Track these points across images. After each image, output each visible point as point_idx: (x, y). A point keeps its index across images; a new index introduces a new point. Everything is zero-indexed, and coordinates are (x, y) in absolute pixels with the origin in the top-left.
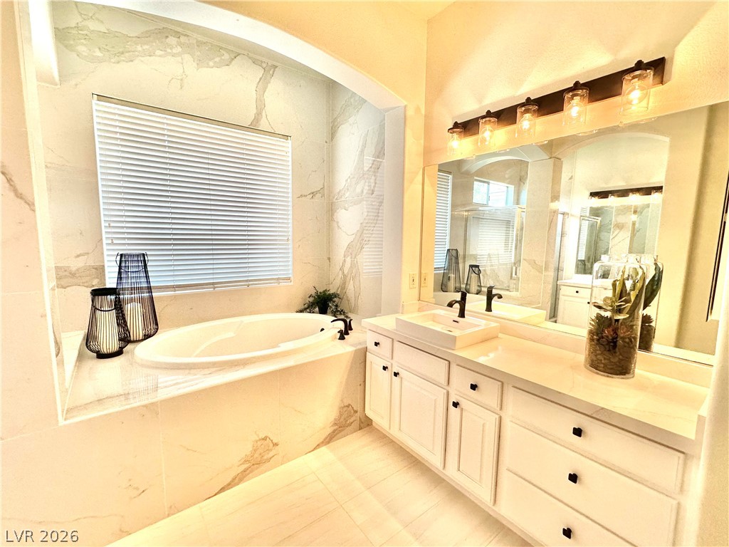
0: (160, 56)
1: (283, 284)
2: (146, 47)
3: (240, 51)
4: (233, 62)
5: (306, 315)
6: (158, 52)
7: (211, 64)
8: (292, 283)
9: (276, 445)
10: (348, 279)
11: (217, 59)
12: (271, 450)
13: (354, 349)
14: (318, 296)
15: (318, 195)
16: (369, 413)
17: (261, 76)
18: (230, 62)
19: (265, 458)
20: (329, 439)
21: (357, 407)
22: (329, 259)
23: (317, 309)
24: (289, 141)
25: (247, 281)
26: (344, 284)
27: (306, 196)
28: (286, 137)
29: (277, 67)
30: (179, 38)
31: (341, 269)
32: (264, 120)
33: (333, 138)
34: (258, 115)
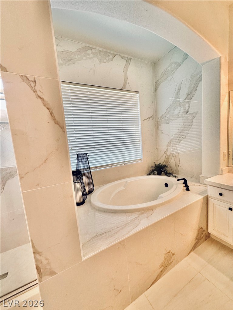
0: (85, 60)
1: (139, 162)
2: (79, 56)
3: (116, 53)
4: (114, 59)
6: (84, 58)
7: (105, 61)
8: (142, 161)
9: (174, 254)
11: (107, 58)
12: (172, 258)
13: (203, 197)
14: (156, 166)
15: (151, 119)
17: (125, 64)
19: (170, 262)
20: (194, 248)
22: (157, 148)
24: (138, 95)
25: (124, 162)
26: (167, 160)
27: (146, 119)
28: (137, 92)
29: (131, 59)
30: (92, 50)
31: (166, 153)
32: (127, 85)
33: (156, 91)
34: (125, 83)
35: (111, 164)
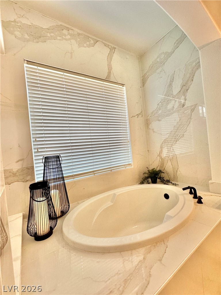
0: (60, 40)
1: (128, 168)
2: (52, 34)
3: (99, 39)
4: (96, 45)
6: (59, 38)
7: (85, 45)
8: (133, 167)
11: (88, 43)
15: (140, 116)
17: (109, 53)
18: (94, 45)
22: (148, 151)
24: (124, 88)
25: (110, 168)
27: (135, 116)
28: (123, 85)
29: (116, 48)
30: (69, 30)
32: (112, 75)
33: (143, 86)
34: (109, 73)
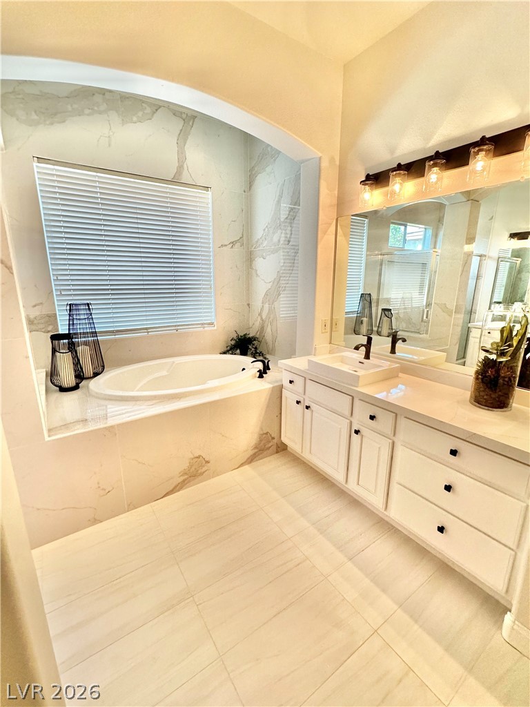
0: (88, 115)
1: (208, 328)
2: (75, 106)
3: (161, 104)
4: (155, 115)
5: (228, 357)
6: (87, 111)
7: (135, 119)
8: (215, 328)
9: (208, 462)
10: (265, 325)
11: (140, 114)
12: (204, 466)
13: (272, 386)
14: (239, 339)
15: (238, 244)
16: (284, 439)
17: (181, 128)
18: (153, 115)
19: (199, 472)
20: (251, 460)
21: (275, 435)
22: (248, 305)
23: (238, 351)
24: (210, 193)
25: (175, 326)
26: (262, 329)
27: (226, 245)
28: (207, 188)
29: (196, 117)
30: (104, 94)
31: (260, 314)
32: (185, 173)
33: (250, 187)
34: (180, 168)
35: (146, 329)
